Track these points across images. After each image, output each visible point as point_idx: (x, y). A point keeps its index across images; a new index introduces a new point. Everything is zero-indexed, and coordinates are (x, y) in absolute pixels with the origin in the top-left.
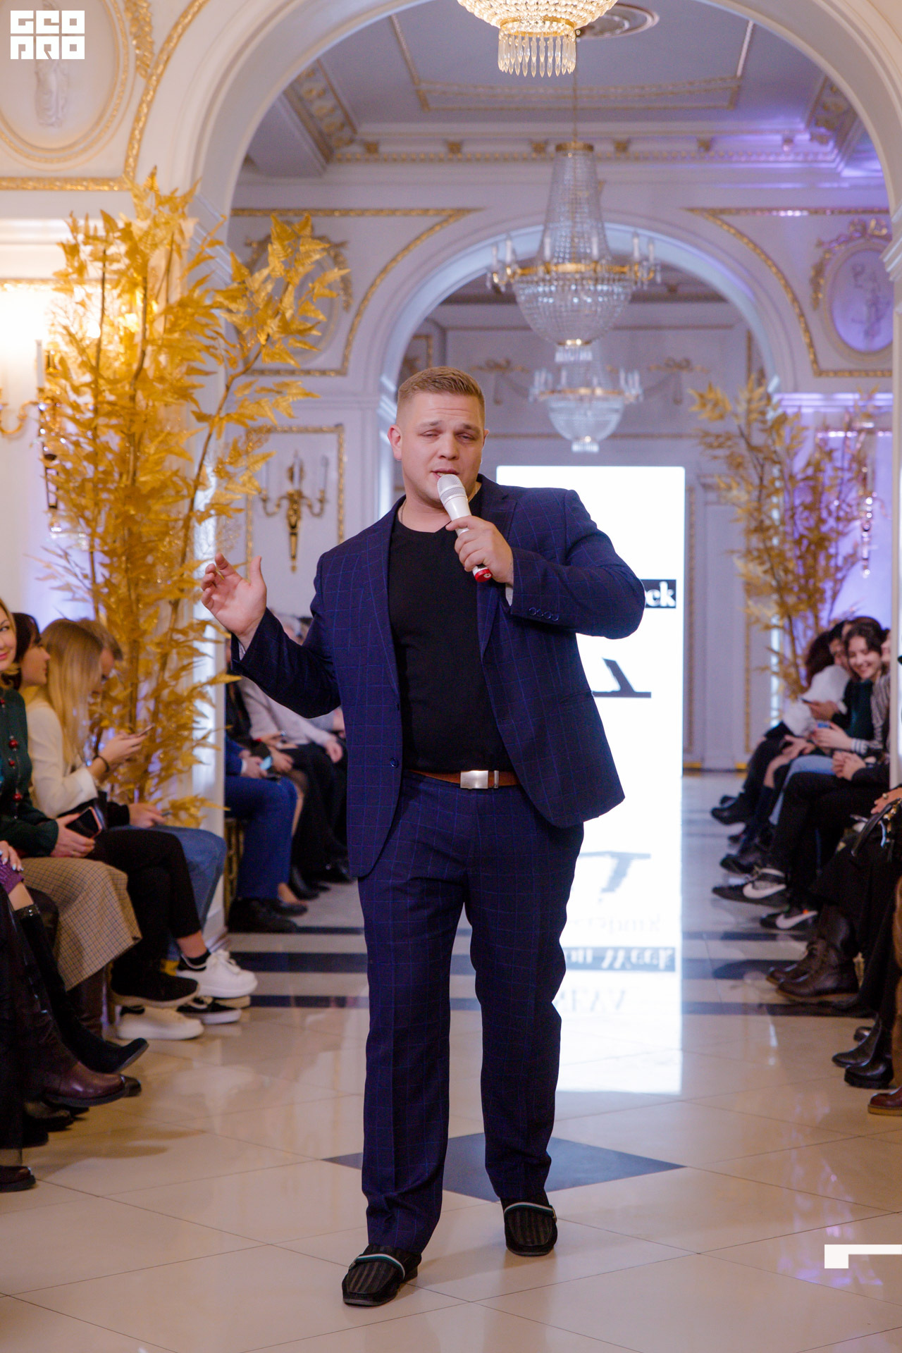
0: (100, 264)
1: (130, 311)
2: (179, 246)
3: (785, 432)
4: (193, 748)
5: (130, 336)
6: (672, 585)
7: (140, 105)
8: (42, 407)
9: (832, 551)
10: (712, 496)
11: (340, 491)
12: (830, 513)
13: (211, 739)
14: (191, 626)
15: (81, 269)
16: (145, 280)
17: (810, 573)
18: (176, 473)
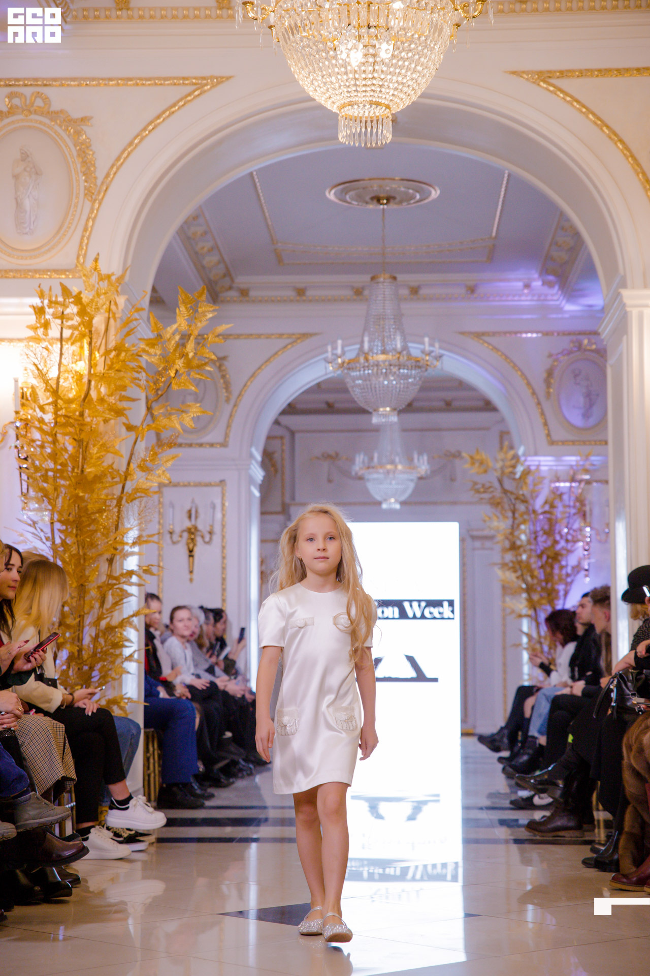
0: (59, 321)
1: (80, 360)
2: (114, 314)
3: (529, 480)
4: (122, 662)
5: (79, 377)
6: (451, 603)
7: (88, 220)
8: (18, 424)
9: (564, 563)
10: (478, 544)
11: (223, 526)
12: (561, 536)
13: (136, 656)
14: (122, 575)
15: (46, 325)
16: (90, 331)
17: (549, 578)
18: (111, 466)
